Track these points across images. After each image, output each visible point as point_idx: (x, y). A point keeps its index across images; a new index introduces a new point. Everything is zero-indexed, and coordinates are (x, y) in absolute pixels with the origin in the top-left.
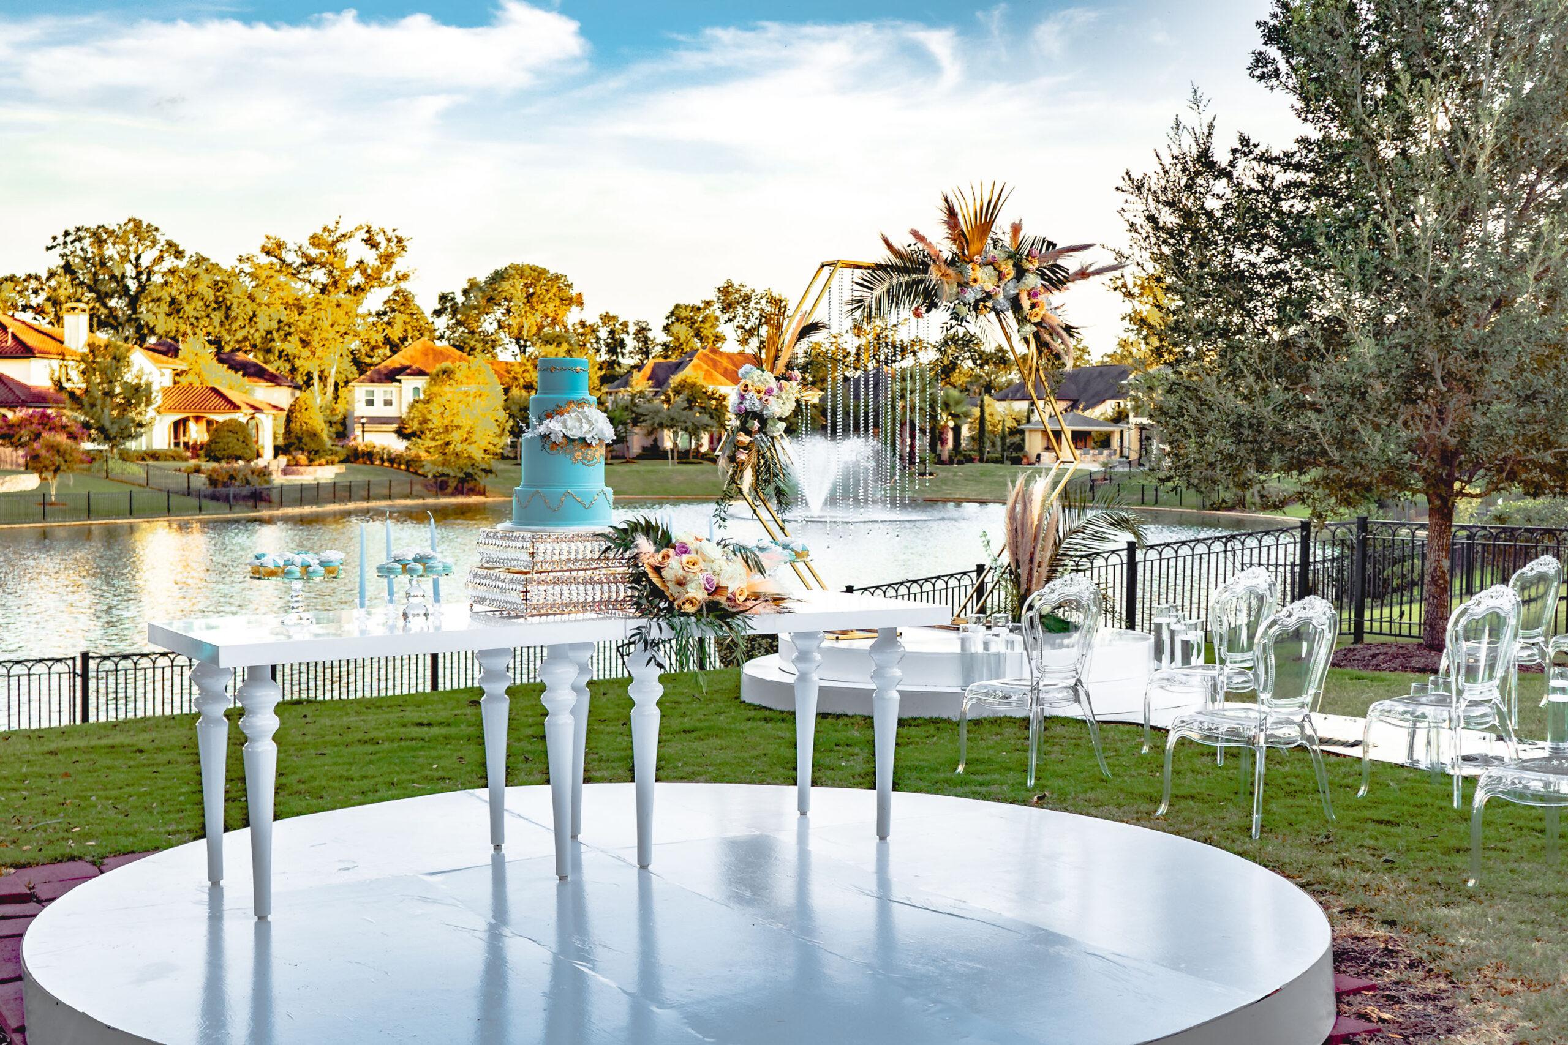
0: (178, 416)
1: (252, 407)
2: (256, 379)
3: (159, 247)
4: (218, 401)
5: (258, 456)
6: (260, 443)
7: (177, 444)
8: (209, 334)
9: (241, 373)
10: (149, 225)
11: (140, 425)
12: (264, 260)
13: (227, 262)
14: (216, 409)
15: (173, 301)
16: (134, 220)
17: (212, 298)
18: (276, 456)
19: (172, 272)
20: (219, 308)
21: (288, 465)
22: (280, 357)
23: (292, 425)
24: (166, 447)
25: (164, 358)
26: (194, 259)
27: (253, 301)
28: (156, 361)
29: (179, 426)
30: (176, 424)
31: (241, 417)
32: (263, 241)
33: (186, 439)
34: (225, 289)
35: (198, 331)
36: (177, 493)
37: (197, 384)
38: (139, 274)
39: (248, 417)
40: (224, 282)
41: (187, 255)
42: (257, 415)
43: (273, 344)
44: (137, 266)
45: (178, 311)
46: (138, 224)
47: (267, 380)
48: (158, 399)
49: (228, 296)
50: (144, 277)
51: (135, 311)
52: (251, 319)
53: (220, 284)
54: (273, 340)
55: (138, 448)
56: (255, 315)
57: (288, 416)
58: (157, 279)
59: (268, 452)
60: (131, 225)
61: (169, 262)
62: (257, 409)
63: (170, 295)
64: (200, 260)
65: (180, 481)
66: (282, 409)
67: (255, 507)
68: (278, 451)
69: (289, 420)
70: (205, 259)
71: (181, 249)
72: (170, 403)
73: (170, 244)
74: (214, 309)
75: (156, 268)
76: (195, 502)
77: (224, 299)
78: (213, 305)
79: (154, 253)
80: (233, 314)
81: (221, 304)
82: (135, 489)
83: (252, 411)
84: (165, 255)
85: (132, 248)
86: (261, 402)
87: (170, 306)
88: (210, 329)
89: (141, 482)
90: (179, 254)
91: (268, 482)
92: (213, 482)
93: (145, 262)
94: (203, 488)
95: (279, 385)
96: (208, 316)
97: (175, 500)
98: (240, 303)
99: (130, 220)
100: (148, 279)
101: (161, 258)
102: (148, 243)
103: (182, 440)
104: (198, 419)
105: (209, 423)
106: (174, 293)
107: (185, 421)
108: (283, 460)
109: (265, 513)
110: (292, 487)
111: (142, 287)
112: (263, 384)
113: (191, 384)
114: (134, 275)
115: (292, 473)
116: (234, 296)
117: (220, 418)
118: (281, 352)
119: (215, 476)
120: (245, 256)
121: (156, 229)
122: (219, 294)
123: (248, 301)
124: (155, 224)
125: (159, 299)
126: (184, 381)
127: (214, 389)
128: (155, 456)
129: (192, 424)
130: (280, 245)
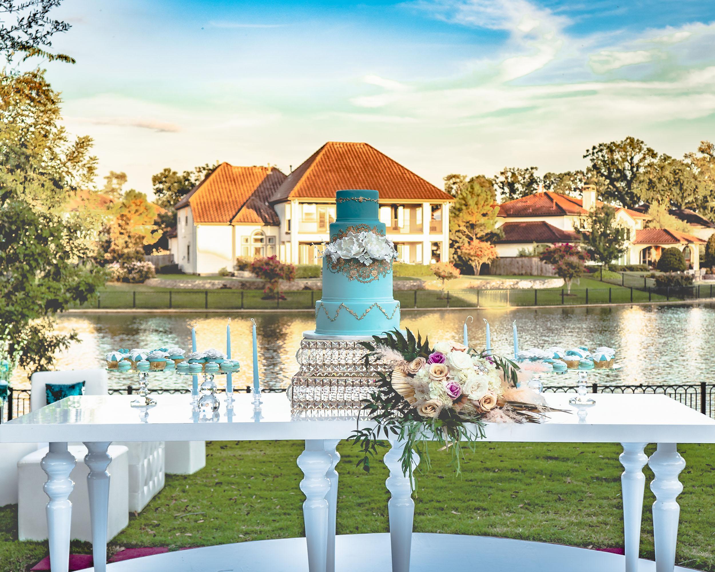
0: (645, 246)
1: (687, 240)
2: (695, 224)
3: (643, 152)
4: (667, 237)
5: (691, 267)
6: (691, 261)
7: (644, 262)
8: (671, 200)
9: (686, 221)
10: (638, 140)
11: (621, 251)
12: (700, 155)
14: (666, 242)
15: (651, 182)
16: (630, 138)
17: (672, 179)
18: (700, 268)
19: (650, 165)
20: (677, 185)
21: (706, 273)
22: (711, 211)
23: (710, 250)
24: (638, 263)
25: (638, 213)
26: (662, 158)
27: (696, 180)
28: (632, 215)
29: (645, 252)
30: (644, 251)
31: (680, 246)
32: (699, 145)
33: (650, 259)
34: (680, 174)
35: (664, 198)
36: (637, 289)
37: (658, 228)
38: (632, 168)
39: (684, 246)
40: (679, 170)
41: (659, 156)
42: (689, 245)
43: (708, 204)
44: (631, 163)
45: (653, 187)
46: (632, 140)
47: (702, 225)
48: (633, 236)
49: (681, 177)
50: (635, 169)
51: (630, 188)
52: (695, 190)
53: (677, 171)
54: (707, 201)
55: (622, 264)
56: (697, 187)
57: (707, 245)
58: (642, 170)
59: (696, 266)
60: (628, 141)
61: (649, 160)
62: (690, 241)
63: (650, 179)
64: (666, 158)
65: (640, 283)
66: (705, 241)
67: (683, 299)
68: (702, 266)
69: (707, 247)
70: (669, 158)
71: (655, 152)
72: (640, 239)
73: (649, 150)
74: (673, 185)
75: (641, 164)
76: (647, 294)
77: (679, 179)
78: (673, 183)
79: (641, 156)
80: (685, 188)
81: (678, 183)
82: (613, 287)
83: (686, 242)
84: (647, 156)
85: (628, 154)
86: (693, 237)
87: (649, 185)
88: (671, 197)
89: (619, 283)
90: (654, 155)
91: (691, 283)
92: (658, 281)
93: (636, 161)
94: (653, 286)
95: (709, 227)
96: (670, 189)
97: (636, 293)
98: (688, 182)
99: (627, 139)
100: (637, 170)
101: (644, 158)
102: (638, 151)
103: (647, 259)
104: (657, 248)
105: (663, 249)
106: (651, 177)
107: (649, 248)
108: (704, 270)
109: (688, 301)
110: (705, 287)
111: (634, 175)
112: (700, 227)
113: (655, 228)
114: (629, 168)
115: (709, 278)
116: (685, 177)
117: (667, 246)
118: (712, 208)
119: (660, 279)
120: (688, 153)
121: (642, 142)
122: (676, 176)
123: (692, 180)
124: (641, 139)
125: (643, 181)
126: (651, 225)
127: (665, 231)
128: (631, 268)
129: (653, 250)
130: (709, 147)
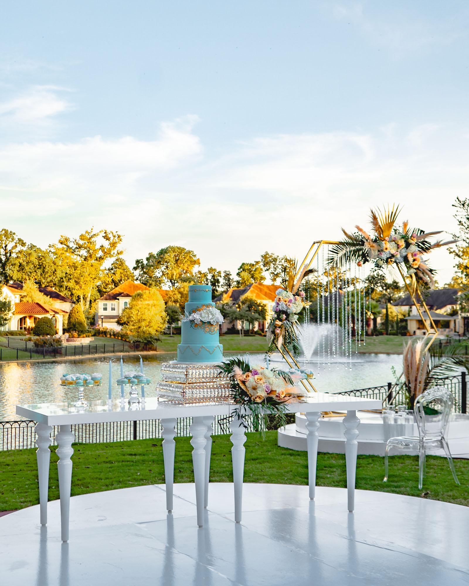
0: (22, 316)
1: (54, 311)
2: (55, 299)
3: (15, 241)
4: (40, 309)
5: (57, 333)
6: (57, 327)
7: (21, 328)
8: (36, 279)
9: (49, 296)
10: (11, 232)
11: (6, 320)
12: (60, 246)
13: (44, 247)
14: (38, 313)
15: (21, 265)
16: (5, 230)
17: (37, 263)
18: (64, 333)
19: (20, 252)
20: (40, 268)
21: (69, 337)
22: (66, 289)
23: (71, 319)
24: (17, 330)
25: (16, 290)
26: (30, 246)
27: (55, 264)
28: (13, 291)
29: (22, 320)
30: (21, 319)
31: (49, 316)
32: (59, 238)
33: (25, 326)
34: (43, 259)
35: (31, 278)
36: (21, 350)
37: (30, 301)
38: (6, 253)
39: (52, 316)
40: (42, 256)
41: (27, 245)
42: (56, 315)
43: (64, 283)
44: (5, 250)
45: (23, 270)
46: (6, 231)
47: (61, 300)
48: (13, 308)
49: (44, 262)
50: (8, 255)
51: (4, 269)
52: (54, 273)
53: (41, 257)
54: (63, 281)
55: (5, 330)
56: (55, 271)
57: (69, 315)
58: (14, 255)
59: (60, 332)
60: (4, 232)
61: (19, 248)
62: (56, 312)
63: (19, 263)
64: (32, 247)
65: (22, 345)
66: (67, 312)
67: (55, 356)
68: (64, 331)
69: (70, 318)
70: (35, 246)
71: (24, 242)
72: (18, 310)
73: (20, 240)
74: (38, 268)
75: (14, 251)
76: (29, 354)
77: (42, 263)
78: (38, 266)
79: (13, 244)
80: (46, 270)
81: (41, 266)
82: (3, 348)
83: (54, 313)
84: (18, 245)
85: (3, 242)
86: (58, 309)
87: (19, 267)
88: (36, 277)
89: (5, 345)
90: (23, 244)
91: (60, 345)
92: (36, 345)
93: (9, 248)
94: (32, 348)
95: (66, 301)
96: (35, 271)
97: (20, 353)
98: (49, 265)
99: (3, 230)
100: (10, 255)
101: (16, 246)
102: (11, 240)
103: (23, 326)
104: (30, 317)
105: (35, 318)
106: (21, 261)
107: (25, 318)
108: (67, 335)
109: (59, 359)
110: (71, 347)
111: (7, 259)
112: (59, 301)
113: (28, 302)
114: (4, 254)
115: (71, 341)
116: (47, 262)
117: (40, 316)
118: (66, 287)
119: (37, 342)
120: (52, 244)
121: (14, 234)
122: (40, 261)
123: (52, 264)
124: (13, 232)
125: (15, 264)
126: (25, 300)
127: (38, 304)
128: (12, 333)
129: (28, 319)
130: (67, 240)
